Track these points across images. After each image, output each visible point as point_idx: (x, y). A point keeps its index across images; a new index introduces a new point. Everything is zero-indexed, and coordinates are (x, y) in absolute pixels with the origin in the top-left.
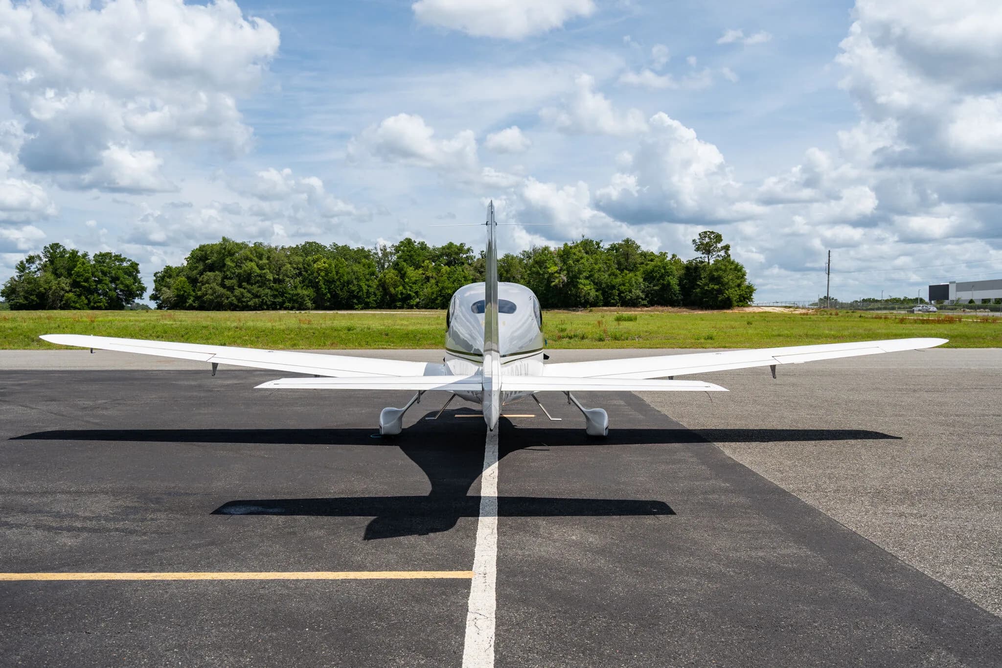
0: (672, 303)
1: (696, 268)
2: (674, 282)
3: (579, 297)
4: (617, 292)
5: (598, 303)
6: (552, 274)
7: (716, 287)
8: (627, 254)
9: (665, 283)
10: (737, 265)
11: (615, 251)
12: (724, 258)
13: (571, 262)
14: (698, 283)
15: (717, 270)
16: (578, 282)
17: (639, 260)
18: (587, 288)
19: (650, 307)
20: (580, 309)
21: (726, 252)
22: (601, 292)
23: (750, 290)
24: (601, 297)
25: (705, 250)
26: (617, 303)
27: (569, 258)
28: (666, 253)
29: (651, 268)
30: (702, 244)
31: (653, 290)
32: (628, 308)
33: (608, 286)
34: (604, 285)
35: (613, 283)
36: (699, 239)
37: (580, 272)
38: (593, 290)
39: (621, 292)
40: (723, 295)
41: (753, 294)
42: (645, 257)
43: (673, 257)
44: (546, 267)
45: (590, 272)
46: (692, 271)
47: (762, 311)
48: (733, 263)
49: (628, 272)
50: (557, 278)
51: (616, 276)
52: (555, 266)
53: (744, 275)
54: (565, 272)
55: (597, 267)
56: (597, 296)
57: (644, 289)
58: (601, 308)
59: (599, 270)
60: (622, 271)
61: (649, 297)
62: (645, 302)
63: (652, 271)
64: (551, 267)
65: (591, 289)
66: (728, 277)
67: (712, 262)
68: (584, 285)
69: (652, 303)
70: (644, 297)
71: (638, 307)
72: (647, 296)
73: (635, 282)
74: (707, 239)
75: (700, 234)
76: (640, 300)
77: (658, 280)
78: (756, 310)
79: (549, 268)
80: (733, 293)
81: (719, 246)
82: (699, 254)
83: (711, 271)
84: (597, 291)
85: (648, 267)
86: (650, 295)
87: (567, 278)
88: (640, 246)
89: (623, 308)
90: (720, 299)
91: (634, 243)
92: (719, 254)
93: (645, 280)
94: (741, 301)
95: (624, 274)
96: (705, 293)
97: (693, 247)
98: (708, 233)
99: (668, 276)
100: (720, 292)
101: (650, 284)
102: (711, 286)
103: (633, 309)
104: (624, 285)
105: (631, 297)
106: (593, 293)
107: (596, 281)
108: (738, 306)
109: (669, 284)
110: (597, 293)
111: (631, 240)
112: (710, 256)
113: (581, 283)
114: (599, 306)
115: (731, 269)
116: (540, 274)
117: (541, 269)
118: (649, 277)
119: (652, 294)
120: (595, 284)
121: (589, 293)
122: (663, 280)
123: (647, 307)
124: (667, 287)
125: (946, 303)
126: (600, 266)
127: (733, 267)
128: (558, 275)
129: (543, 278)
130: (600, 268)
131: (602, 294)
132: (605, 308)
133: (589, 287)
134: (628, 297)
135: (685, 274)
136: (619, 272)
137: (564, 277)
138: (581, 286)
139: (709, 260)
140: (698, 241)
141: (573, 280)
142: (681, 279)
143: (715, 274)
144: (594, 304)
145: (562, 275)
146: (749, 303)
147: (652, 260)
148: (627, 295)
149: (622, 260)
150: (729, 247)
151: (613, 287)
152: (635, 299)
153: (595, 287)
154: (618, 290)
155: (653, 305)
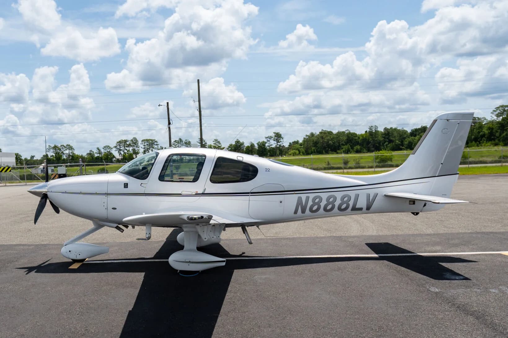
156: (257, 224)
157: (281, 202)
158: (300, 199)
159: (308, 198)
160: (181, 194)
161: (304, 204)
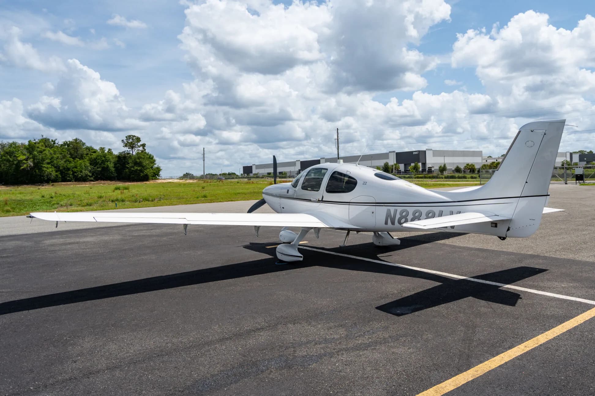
0: (111, 179)
1: (125, 157)
2: (111, 165)
3: (43, 176)
4: (71, 172)
5: (57, 179)
6: (21, 161)
7: (139, 168)
8: (77, 148)
9: (105, 166)
10: (150, 155)
11: (66, 146)
12: (142, 151)
13: (36, 153)
14: (127, 166)
15: (139, 158)
16: (42, 166)
17: (85, 152)
18: (49, 170)
19: (95, 181)
20: (44, 184)
21: (143, 148)
22: (59, 172)
23: (158, 169)
24: (60, 176)
25: (130, 146)
26: (72, 179)
27: (34, 150)
28: (104, 148)
29: (95, 157)
30: (128, 142)
31: (98, 171)
32: (80, 183)
33: (64, 169)
34: (61, 168)
35: (69, 167)
36: (126, 140)
37: (43, 160)
38: (54, 172)
39: (74, 172)
40: (143, 173)
41: (160, 172)
42: (89, 150)
43: (109, 151)
44: (15, 156)
45: (50, 159)
46: (122, 159)
47: (167, 181)
48: (148, 154)
49: (78, 159)
50: (24, 163)
51: (70, 162)
52: (23, 155)
53: (155, 161)
54: (32, 160)
55: (55, 156)
56: (57, 175)
57: (91, 170)
58: (60, 183)
59: (58, 158)
60: (74, 158)
61: (94, 175)
62: (92, 178)
63: (95, 159)
64: (20, 156)
65: (52, 171)
66: (146, 162)
67: (134, 153)
68: (47, 168)
69: (96, 179)
70: (91, 175)
71: (87, 182)
72: (93, 174)
73: (84, 166)
74: (131, 140)
75: (126, 137)
76: (88, 177)
77: (100, 164)
78: (163, 181)
79: (18, 157)
80: (149, 172)
81: (139, 144)
82: (126, 149)
83: (135, 159)
84: (56, 172)
85: (92, 156)
86: (95, 174)
87: (33, 163)
88: (85, 143)
89: (77, 182)
90: (141, 175)
91: (81, 141)
92: (139, 149)
93: (91, 164)
94: (154, 176)
95: (76, 161)
96: (131, 172)
97: (122, 144)
98: (132, 136)
99: (107, 162)
100: (141, 171)
101: (95, 167)
102: (136, 168)
103: (84, 183)
104: (76, 167)
105: (82, 175)
106: (54, 174)
107: (55, 165)
108: (152, 179)
109: (108, 166)
110: (57, 173)
111: (79, 139)
112: (133, 150)
113: (44, 167)
114: (59, 182)
115: (147, 158)
116: (10, 161)
117: (11, 157)
118: (94, 162)
119: (96, 173)
120: (55, 167)
121: (51, 174)
122: (104, 164)
123: (94, 182)
124: (106, 169)
125: (251, 175)
126: (58, 155)
127: (148, 157)
128: (26, 162)
129: (14, 164)
130: (58, 157)
131: (60, 174)
132: (63, 183)
133: (51, 170)
134: (80, 176)
135: (117, 161)
136: (72, 160)
137: (30, 163)
138: (45, 169)
139: (133, 152)
140: (125, 141)
141: (38, 165)
142: (115, 164)
143: (138, 160)
144: (55, 181)
145: (29, 162)
146: (158, 177)
147: (95, 152)
148: (79, 174)
149: (72, 152)
150: (145, 145)
151: (68, 169)
152: (84, 177)
153: (55, 169)
154: (72, 171)
155: (97, 180)
156: (358, 231)
157: (373, 213)
158: (389, 211)
159: (396, 211)
160: (311, 200)
161: (392, 216)
